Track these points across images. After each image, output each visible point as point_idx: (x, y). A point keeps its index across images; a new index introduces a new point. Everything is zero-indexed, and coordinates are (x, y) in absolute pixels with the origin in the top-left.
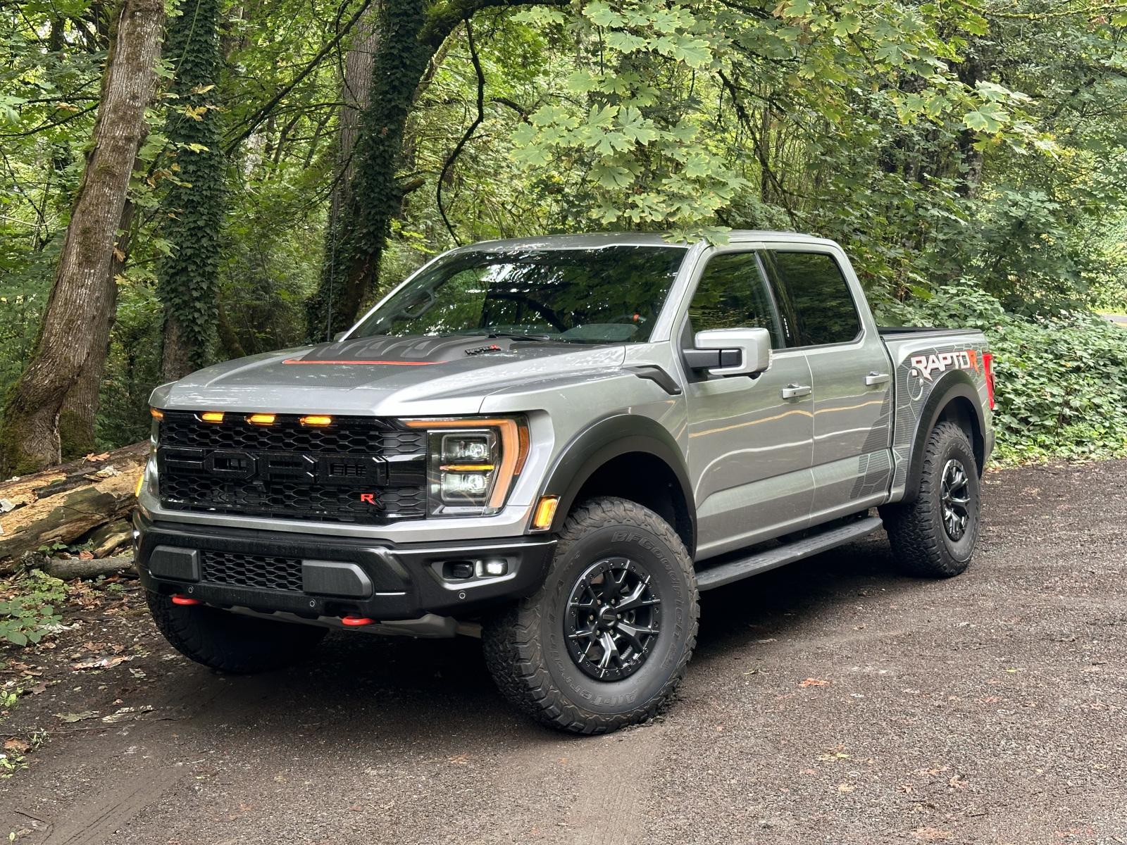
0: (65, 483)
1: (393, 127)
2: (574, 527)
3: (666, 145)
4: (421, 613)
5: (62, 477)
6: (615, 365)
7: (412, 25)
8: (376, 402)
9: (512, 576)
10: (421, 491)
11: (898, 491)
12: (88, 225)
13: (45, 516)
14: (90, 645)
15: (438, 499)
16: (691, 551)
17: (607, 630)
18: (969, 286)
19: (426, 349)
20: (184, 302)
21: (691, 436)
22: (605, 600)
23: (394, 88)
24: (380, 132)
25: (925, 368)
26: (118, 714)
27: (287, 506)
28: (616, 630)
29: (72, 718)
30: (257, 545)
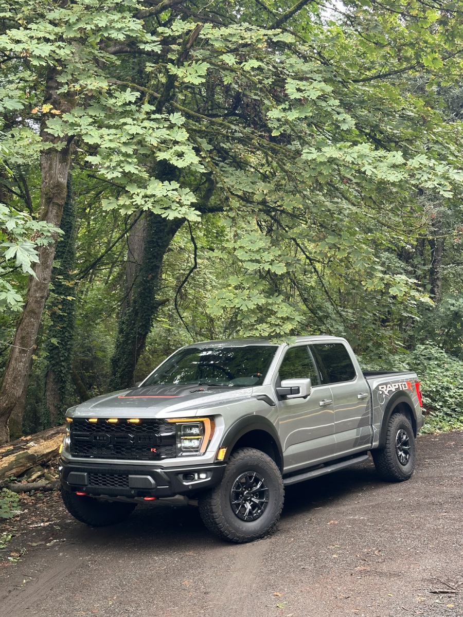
0: (13, 450)
1: (154, 275)
2: (233, 459)
3: (269, 304)
4: (174, 494)
5: (12, 448)
6: (249, 395)
7: (162, 227)
8: (156, 413)
9: (209, 479)
10: (174, 447)
11: (376, 444)
12: (24, 335)
13: (7, 465)
14: (34, 518)
15: (180, 450)
16: (281, 469)
17: (247, 501)
18: (431, 345)
19: (175, 391)
20: (57, 362)
21: (280, 423)
22: (246, 489)
23: (154, 256)
24: (147, 277)
25: (385, 390)
26: (52, 543)
27: (122, 454)
28: (251, 501)
29: (34, 544)
30: (111, 470)
